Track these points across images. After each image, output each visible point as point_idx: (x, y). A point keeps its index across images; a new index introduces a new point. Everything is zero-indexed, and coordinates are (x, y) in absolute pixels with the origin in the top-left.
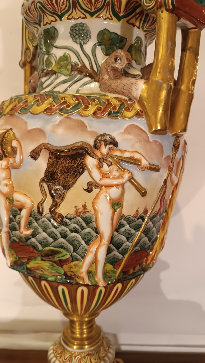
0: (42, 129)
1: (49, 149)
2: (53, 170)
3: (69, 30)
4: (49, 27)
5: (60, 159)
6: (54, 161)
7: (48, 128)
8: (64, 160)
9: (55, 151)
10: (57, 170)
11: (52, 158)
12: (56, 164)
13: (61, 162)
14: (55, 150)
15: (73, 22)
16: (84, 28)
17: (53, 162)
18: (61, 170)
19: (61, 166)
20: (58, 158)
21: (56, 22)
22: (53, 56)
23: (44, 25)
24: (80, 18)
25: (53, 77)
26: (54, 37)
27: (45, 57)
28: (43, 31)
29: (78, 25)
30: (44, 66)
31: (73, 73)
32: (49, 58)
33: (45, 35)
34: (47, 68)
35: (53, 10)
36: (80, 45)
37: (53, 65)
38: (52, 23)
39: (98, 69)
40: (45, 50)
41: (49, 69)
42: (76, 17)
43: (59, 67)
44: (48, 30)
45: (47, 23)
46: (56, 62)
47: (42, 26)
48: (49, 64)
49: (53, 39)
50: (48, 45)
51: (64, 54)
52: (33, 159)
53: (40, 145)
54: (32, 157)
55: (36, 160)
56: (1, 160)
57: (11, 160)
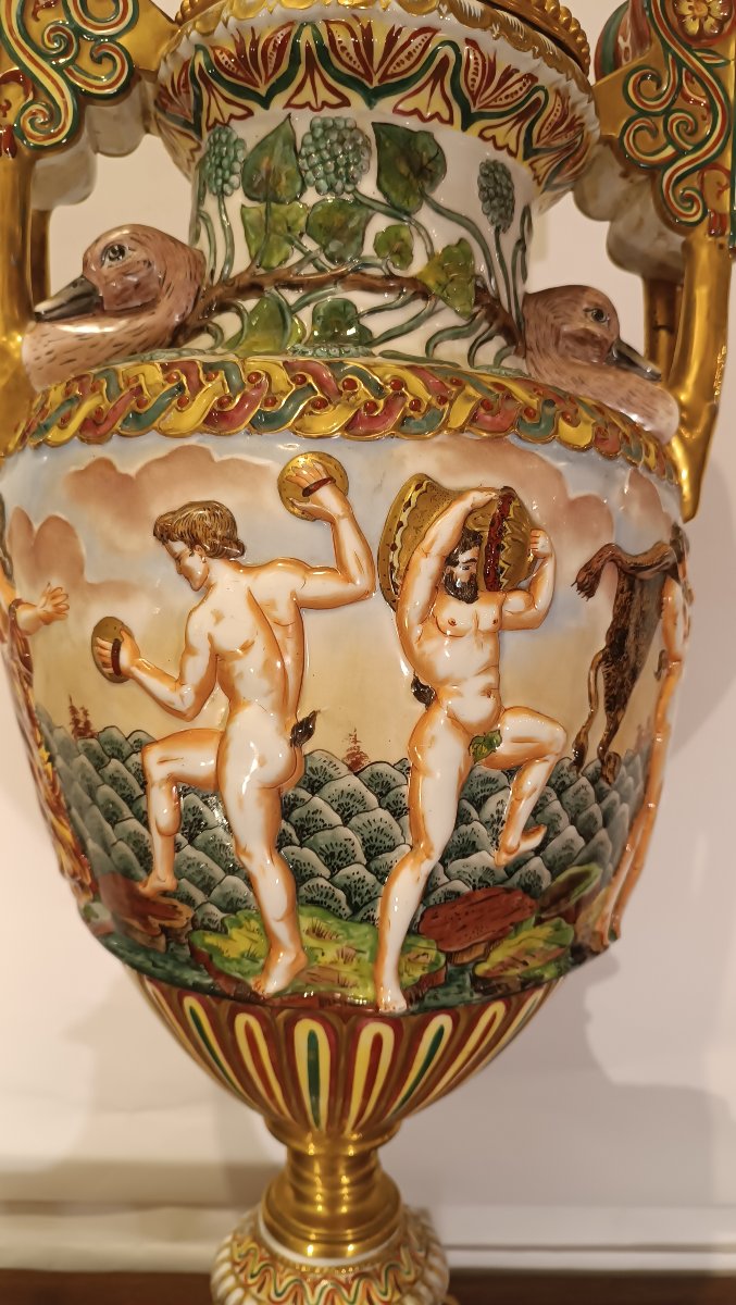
0: (602, 499)
1: (619, 563)
2: (623, 626)
3: (478, 172)
4: (416, 129)
5: (636, 591)
6: (627, 598)
8: (641, 591)
9: (630, 568)
10: (630, 625)
12: (629, 606)
13: (636, 600)
14: (631, 565)
15: (487, 153)
16: (509, 185)
17: (625, 601)
18: (635, 623)
19: (636, 610)
21: (449, 125)
22: (420, 234)
23: (396, 110)
24: (505, 151)
25: (418, 306)
26: (430, 171)
27: (380, 223)
28: (373, 124)
29: (500, 169)
30: (368, 250)
31: (477, 313)
32: (405, 234)
33: (387, 144)
34: (390, 265)
35: (471, 92)
36: (497, 231)
37: (418, 265)
38: (436, 121)
39: (521, 320)
40: (379, 196)
41: (397, 272)
42: (500, 142)
43: (443, 279)
44: (411, 135)
45: (416, 112)
46: (431, 255)
47: (385, 109)
48: (404, 255)
49: (429, 176)
50: (401, 186)
51: (461, 241)
52: (582, 594)
53: (601, 550)
54: (581, 588)
55: (589, 597)
56: (470, 600)
57: (516, 601)
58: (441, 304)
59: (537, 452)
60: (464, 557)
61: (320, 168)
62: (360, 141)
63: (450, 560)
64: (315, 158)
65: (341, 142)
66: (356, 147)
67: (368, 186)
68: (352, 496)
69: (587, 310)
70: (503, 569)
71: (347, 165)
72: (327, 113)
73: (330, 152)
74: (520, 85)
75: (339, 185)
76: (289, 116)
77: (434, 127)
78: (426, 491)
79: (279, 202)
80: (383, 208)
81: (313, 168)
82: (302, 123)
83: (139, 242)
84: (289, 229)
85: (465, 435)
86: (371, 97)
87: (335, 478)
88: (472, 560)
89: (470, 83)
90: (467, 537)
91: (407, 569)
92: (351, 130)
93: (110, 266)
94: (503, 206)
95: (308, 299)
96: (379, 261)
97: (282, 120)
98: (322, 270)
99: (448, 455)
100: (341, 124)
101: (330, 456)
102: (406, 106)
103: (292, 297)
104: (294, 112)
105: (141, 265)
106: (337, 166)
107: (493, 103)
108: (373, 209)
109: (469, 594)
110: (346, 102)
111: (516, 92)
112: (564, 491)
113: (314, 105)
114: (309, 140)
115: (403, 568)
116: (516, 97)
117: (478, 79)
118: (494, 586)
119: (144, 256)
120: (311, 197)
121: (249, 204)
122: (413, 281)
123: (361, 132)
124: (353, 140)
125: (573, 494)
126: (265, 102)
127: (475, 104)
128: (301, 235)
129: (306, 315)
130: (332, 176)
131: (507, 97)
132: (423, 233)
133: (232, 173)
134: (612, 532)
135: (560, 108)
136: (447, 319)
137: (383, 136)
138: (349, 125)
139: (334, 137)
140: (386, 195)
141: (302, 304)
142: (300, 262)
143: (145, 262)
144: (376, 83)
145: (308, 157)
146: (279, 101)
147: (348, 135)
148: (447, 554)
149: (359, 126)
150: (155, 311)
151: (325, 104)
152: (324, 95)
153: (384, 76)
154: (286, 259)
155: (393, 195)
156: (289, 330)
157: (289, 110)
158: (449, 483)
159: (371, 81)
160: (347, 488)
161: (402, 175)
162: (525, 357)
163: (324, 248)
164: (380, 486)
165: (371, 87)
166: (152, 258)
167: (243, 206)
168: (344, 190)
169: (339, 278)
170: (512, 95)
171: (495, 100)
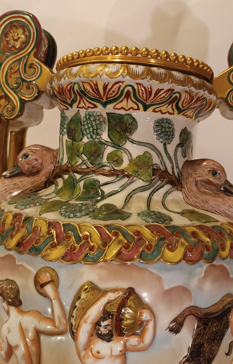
0: (185, 286)
1: (196, 315)
2: (199, 342)
3: (153, 125)
4: (123, 114)
5: (207, 325)
6: (202, 329)
7: (193, 284)
8: (211, 324)
9: (203, 316)
10: (204, 341)
11: (200, 326)
12: (203, 332)
13: (208, 329)
14: (203, 314)
15: (159, 116)
16: (170, 126)
17: (200, 331)
18: (208, 339)
19: (208, 333)
20: (206, 324)
21: (138, 111)
22: (126, 153)
23: (114, 108)
24: (167, 113)
25: (126, 180)
26: (130, 128)
27: (109, 150)
28: (107, 113)
29: (165, 121)
30: (105, 160)
31: (154, 179)
32: (119, 153)
33: (112, 121)
34: (113, 166)
35: (144, 100)
36: (165, 145)
37: (125, 164)
38: (131, 110)
39: (180, 175)
40: (109, 140)
41: (116, 168)
42: (164, 111)
43: (136, 169)
44: (121, 116)
45: (122, 108)
46: (131, 161)
47: (110, 108)
48: (119, 161)
49: (129, 130)
50: (117, 136)
51: (146, 153)
52: (172, 333)
53: (184, 311)
54: (171, 330)
55: (177, 333)
56: (109, 341)
57: (133, 341)
58: (135, 178)
59: (148, 269)
60: (103, 324)
61: (88, 130)
62: (102, 120)
63: (97, 324)
64: (86, 127)
65: (95, 121)
66: (100, 122)
67: (105, 136)
68: (60, 289)
69: (210, 171)
70: (124, 329)
71: (97, 129)
72: (90, 110)
73: (91, 124)
74: (165, 94)
75: (94, 136)
76: (79, 110)
77: (131, 112)
78: (88, 292)
79: (75, 141)
80: (110, 144)
81: (85, 130)
82: (83, 113)
83: (33, 152)
84: (78, 152)
85: (113, 262)
86: (105, 105)
87: (54, 281)
88: (108, 325)
89: (142, 97)
90: (106, 314)
91: (78, 326)
92: (98, 116)
93: (24, 161)
94: (166, 135)
95: (82, 178)
96: (108, 165)
97: (77, 112)
98: (88, 168)
99: (103, 272)
100: (95, 114)
101: (54, 270)
102: (119, 106)
103: (78, 176)
104: (80, 109)
105: (34, 161)
106: (93, 130)
107: (155, 101)
108: (106, 145)
109: (107, 338)
110: (96, 107)
111: (164, 97)
112: (162, 286)
113: (85, 107)
114: (85, 120)
115: (77, 325)
116: (164, 98)
117: (145, 96)
118: (121, 334)
119: (35, 157)
120: (85, 140)
121: (69, 140)
122: (123, 171)
123: (102, 116)
124: (99, 119)
125: (167, 287)
126: (71, 106)
127: (147, 103)
128: (82, 154)
129: (82, 184)
130: (92, 133)
131: (160, 99)
132: (127, 152)
133: (64, 128)
134: (192, 300)
135: (189, 97)
136: (139, 183)
137: (110, 118)
138: (98, 114)
139: (92, 119)
140: (111, 140)
141: (81, 179)
142: (81, 164)
143: (35, 159)
144: (105, 100)
145: (84, 126)
146: (75, 105)
147: (97, 118)
148: (96, 322)
149: (102, 114)
150: (40, 175)
151: (89, 107)
152: (88, 104)
153: (107, 98)
154: (76, 163)
155: (114, 139)
156: (75, 190)
157: (78, 109)
158: (102, 286)
159: (103, 99)
160: (58, 286)
161: (118, 131)
162: (181, 191)
163: (89, 159)
164: (71, 286)
165: (104, 101)
166: (38, 158)
167: (67, 140)
168: (96, 138)
169: (94, 172)
170: (162, 98)
171: (155, 100)
